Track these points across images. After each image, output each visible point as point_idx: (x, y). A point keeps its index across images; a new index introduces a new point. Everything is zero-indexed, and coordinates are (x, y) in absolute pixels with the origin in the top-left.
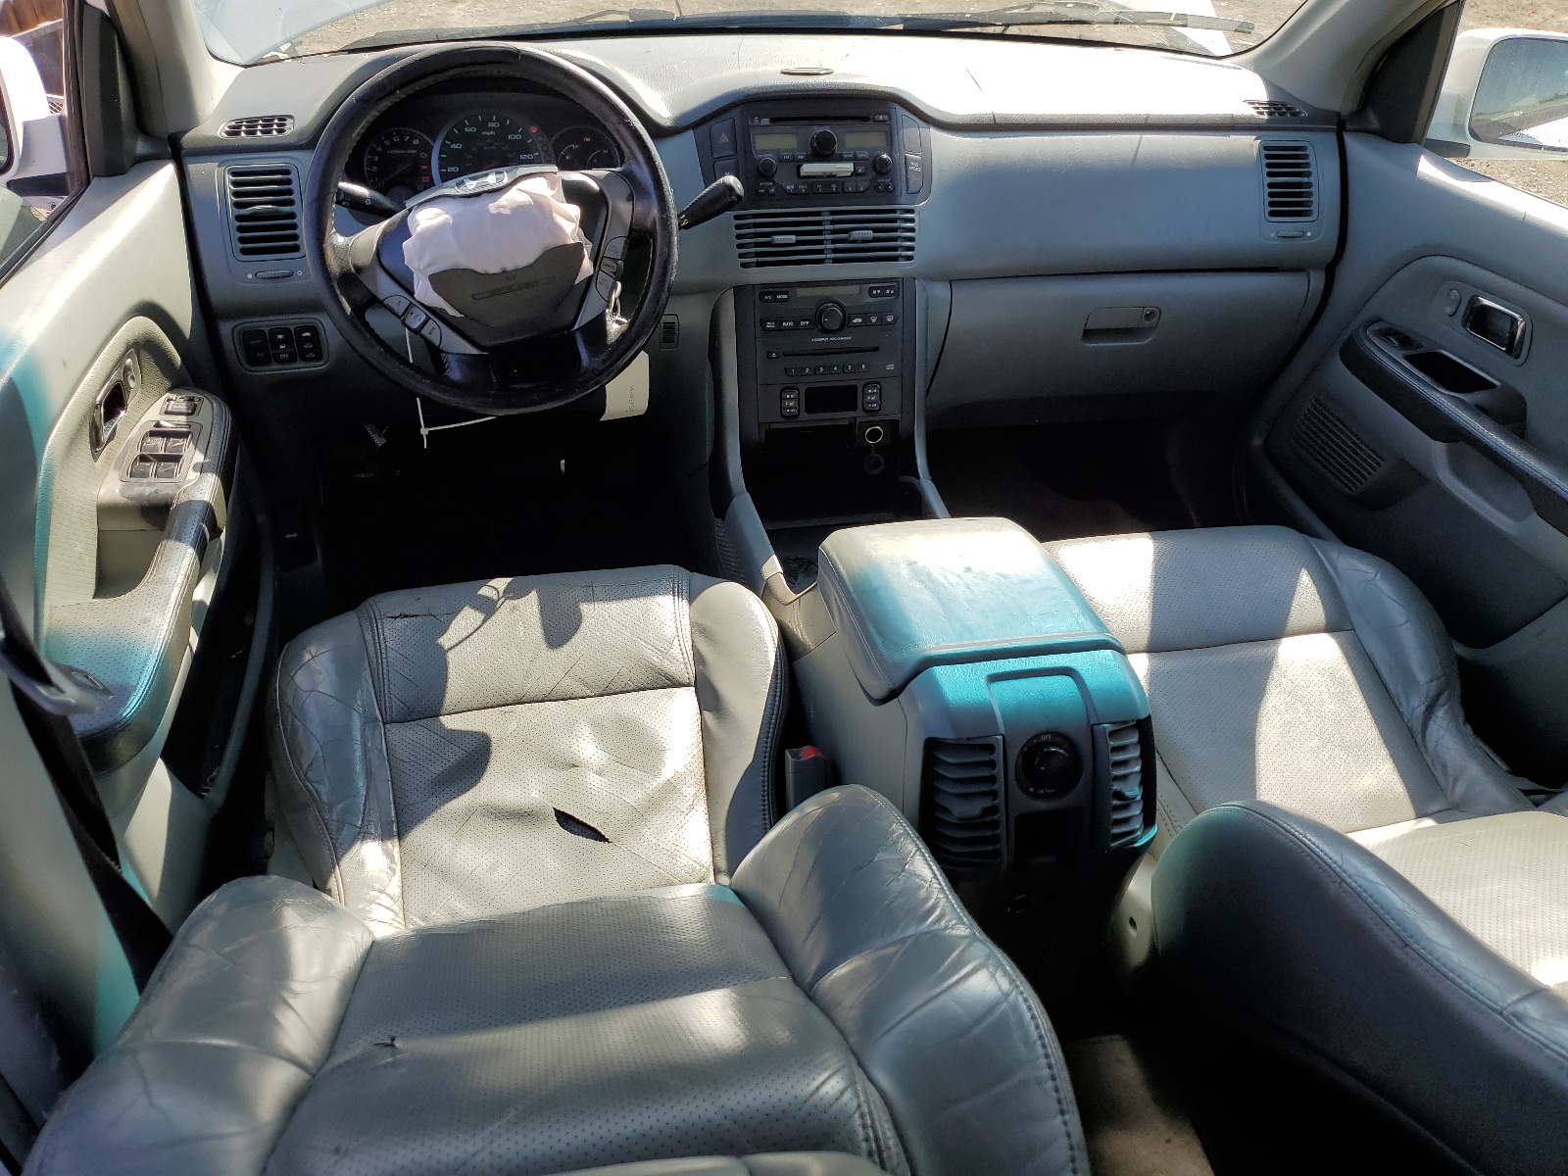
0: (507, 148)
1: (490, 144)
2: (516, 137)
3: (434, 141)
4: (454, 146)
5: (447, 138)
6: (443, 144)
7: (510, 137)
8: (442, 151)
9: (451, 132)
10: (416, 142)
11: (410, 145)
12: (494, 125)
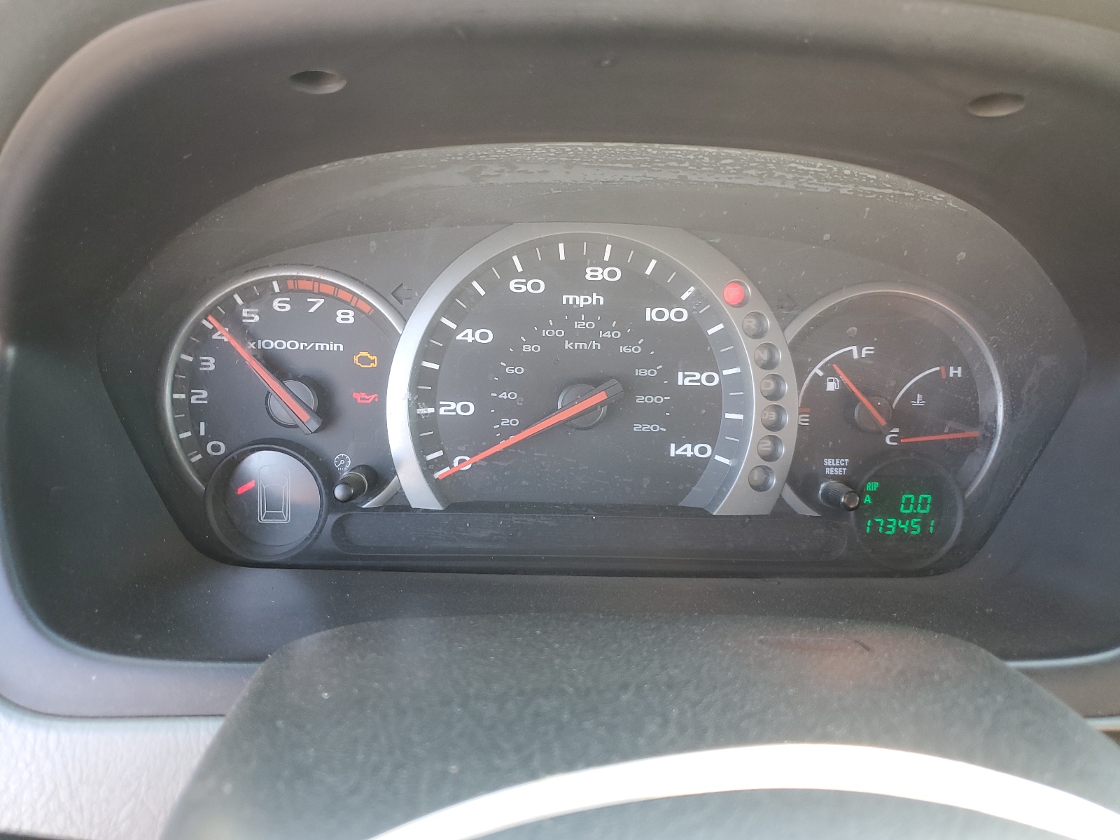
0: (636, 350)
1: (585, 335)
2: (669, 315)
3: (404, 320)
4: (468, 336)
5: (447, 308)
6: (434, 329)
7: (651, 315)
8: (425, 351)
9: (462, 290)
10: (345, 317)
11: (324, 326)
12: (601, 274)
